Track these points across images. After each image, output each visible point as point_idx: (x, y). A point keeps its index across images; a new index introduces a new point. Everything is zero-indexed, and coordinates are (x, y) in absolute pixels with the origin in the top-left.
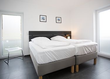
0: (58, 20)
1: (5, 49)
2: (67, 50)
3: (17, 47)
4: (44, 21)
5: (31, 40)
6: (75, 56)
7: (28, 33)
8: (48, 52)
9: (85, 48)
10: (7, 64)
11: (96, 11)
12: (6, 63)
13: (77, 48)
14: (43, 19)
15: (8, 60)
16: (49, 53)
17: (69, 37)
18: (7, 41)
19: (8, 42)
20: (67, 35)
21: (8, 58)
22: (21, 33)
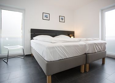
0: (62, 19)
1: (5, 47)
2: (78, 46)
3: (18, 46)
4: (47, 19)
5: (33, 38)
6: (85, 54)
7: (30, 31)
8: (58, 47)
9: (96, 46)
10: (7, 63)
11: (102, 10)
12: (5, 62)
13: (88, 45)
14: (46, 17)
15: (8, 59)
16: (59, 49)
17: (73, 37)
18: (6, 38)
19: (8, 40)
20: (70, 35)
21: (8, 57)
22: (22, 31)
